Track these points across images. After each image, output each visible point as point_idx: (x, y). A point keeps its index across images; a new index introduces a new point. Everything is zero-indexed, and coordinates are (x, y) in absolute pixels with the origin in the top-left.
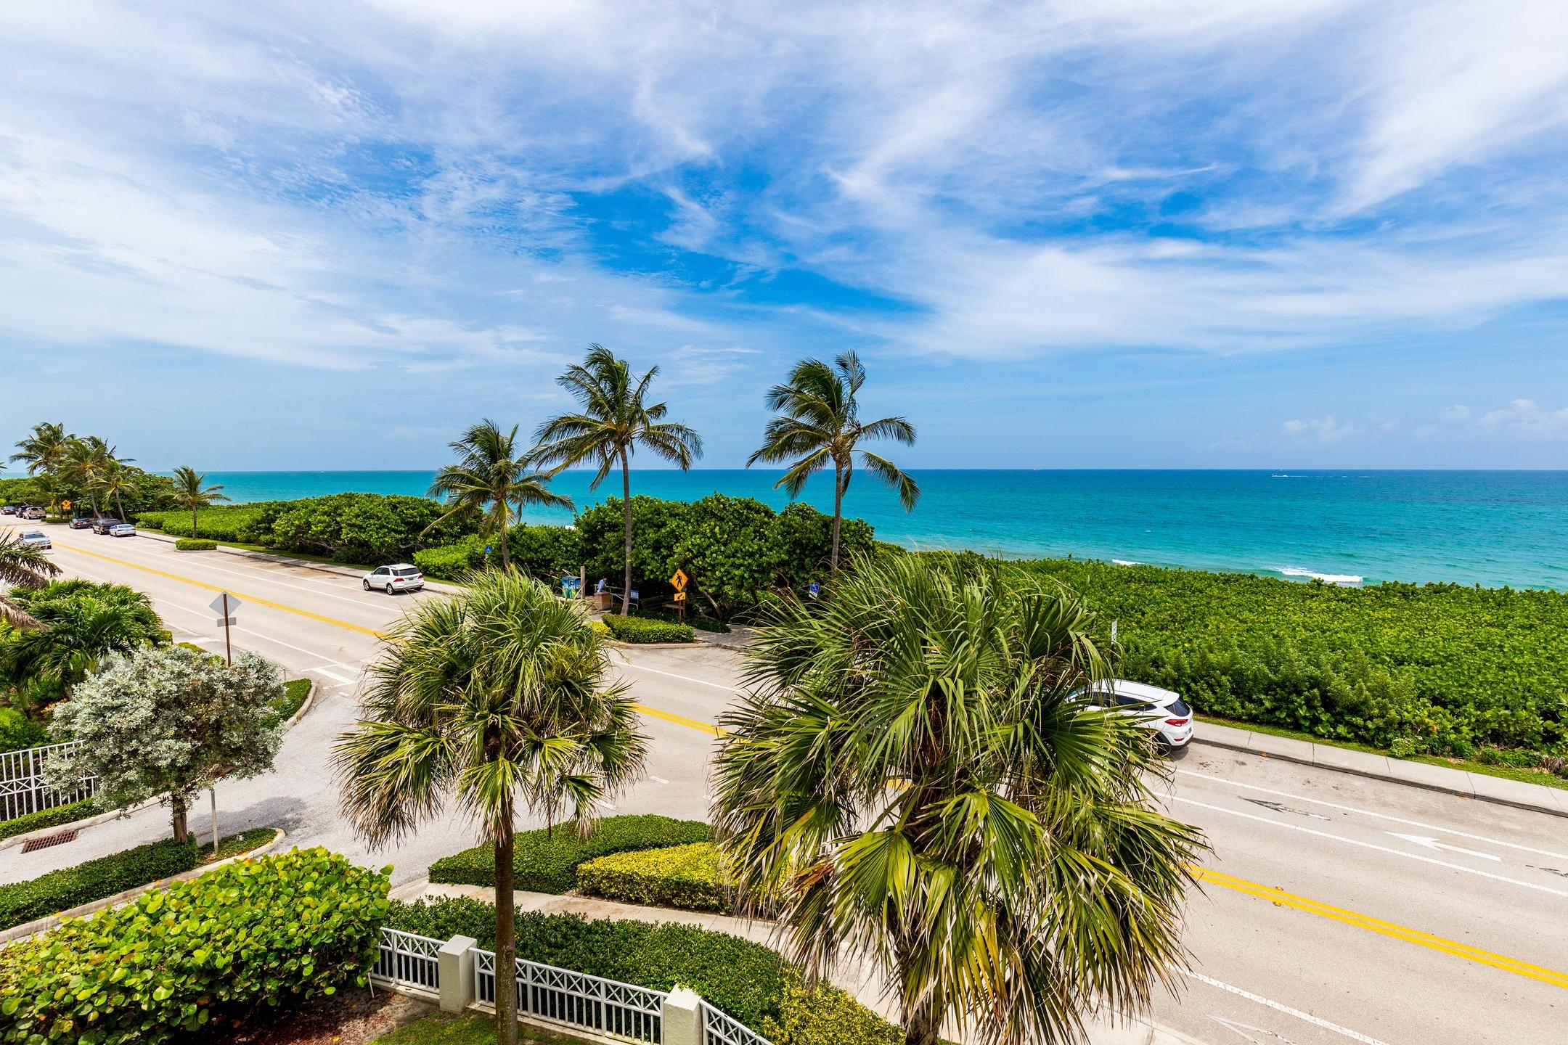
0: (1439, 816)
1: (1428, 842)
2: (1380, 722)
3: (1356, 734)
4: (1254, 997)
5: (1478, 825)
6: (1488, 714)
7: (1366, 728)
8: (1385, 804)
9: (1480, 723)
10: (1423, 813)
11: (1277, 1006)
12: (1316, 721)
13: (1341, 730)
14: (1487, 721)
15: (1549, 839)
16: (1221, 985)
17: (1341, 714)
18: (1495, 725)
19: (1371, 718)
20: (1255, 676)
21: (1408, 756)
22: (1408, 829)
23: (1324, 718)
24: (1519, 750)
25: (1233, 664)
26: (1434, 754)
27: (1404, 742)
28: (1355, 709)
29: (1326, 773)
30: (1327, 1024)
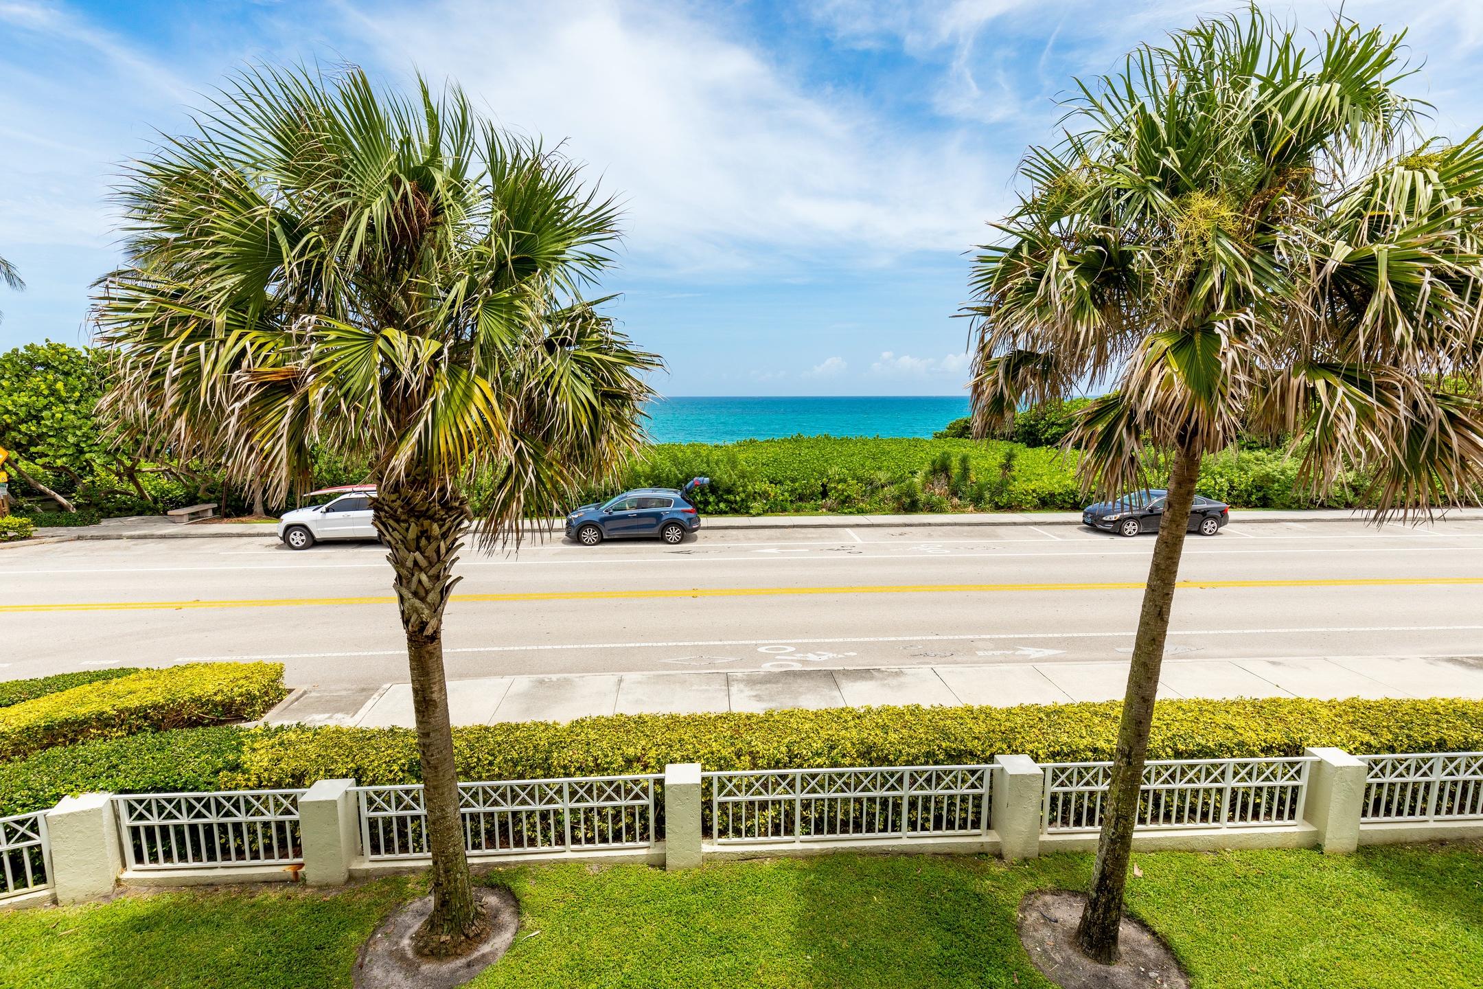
0: (778, 538)
1: (774, 551)
2: (743, 495)
3: (731, 508)
4: (686, 644)
5: (796, 539)
6: (797, 484)
7: (736, 502)
8: (750, 539)
9: (792, 491)
10: (770, 539)
11: (700, 643)
12: (707, 503)
13: (722, 505)
14: (796, 489)
15: (829, 538)
16: (665, 644)
17: (721, 496)
18: (800, 491)
19: (738, 494)
20: (667, 476)
21: (759, 515)
22: (763, 547)
23: (711, 500)
24: (812, 502)
25: (654, 471)
26: (772, 512)
27: (756, 506)
28: (729, 491)
29: (716, 531)
30: (730, 642)
